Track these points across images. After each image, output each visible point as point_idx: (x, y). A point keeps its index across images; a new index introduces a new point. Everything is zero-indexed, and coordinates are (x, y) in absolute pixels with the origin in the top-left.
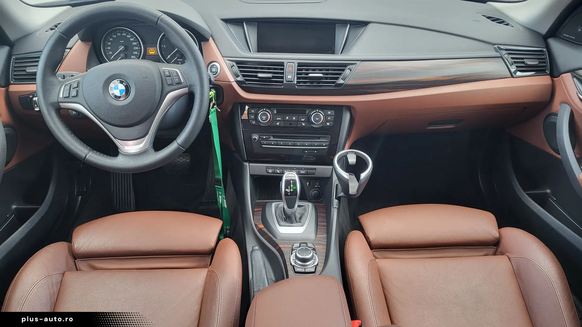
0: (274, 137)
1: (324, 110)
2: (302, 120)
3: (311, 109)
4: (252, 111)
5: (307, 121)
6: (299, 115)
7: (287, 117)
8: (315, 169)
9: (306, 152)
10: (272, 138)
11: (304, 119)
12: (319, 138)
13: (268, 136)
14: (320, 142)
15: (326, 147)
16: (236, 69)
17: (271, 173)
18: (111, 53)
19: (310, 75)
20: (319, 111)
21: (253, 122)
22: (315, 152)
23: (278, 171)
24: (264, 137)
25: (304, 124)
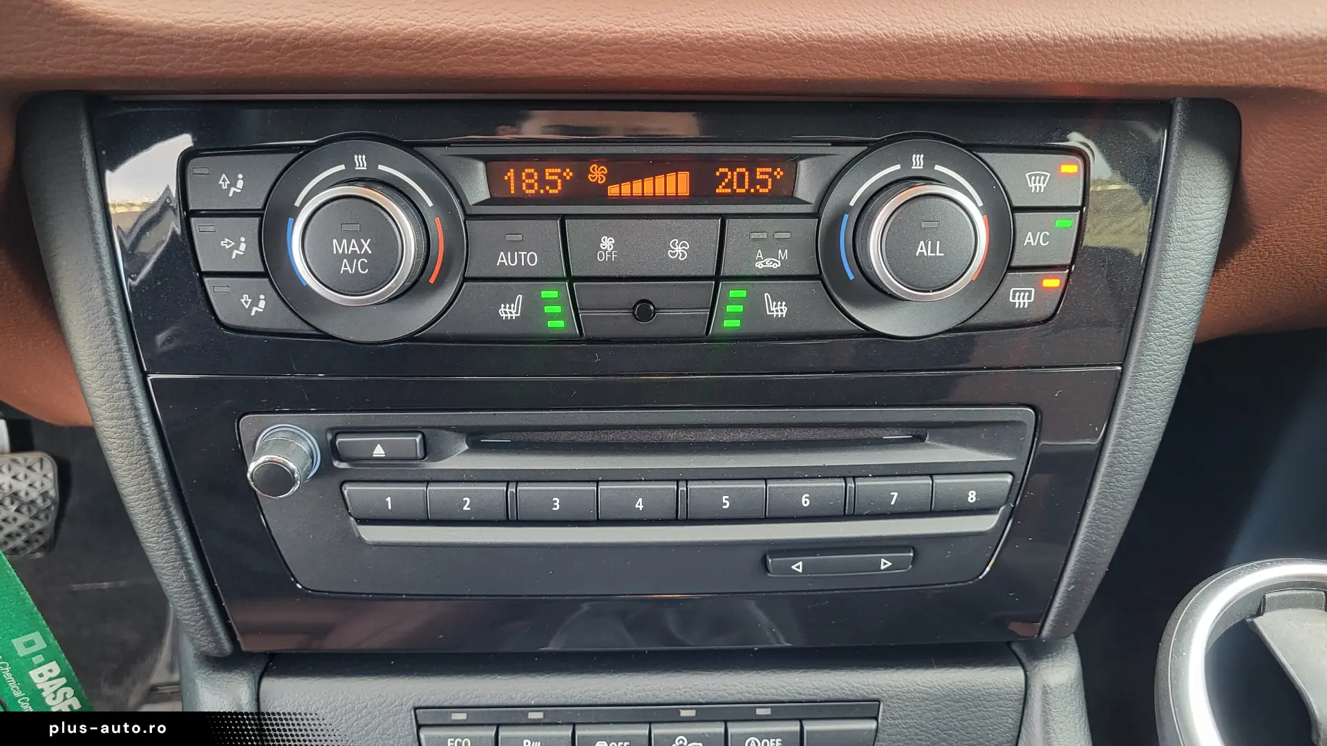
0: (478, 440)
1: (983, 155)
2: (765, 264)
3: (854, 151)
4: (224, 182)
5: (818, 277)
6: (724, 217)
7: (607, 243)
9: (798, 567)
10: (460, 459)
11: (784, 254)
12: (917, 434)
13: (412, 431)
14: (930, 471)
15: (987, 523)
20: (929, 163)
21: (246, 300)
22: (885, 564)
24: (379, 452)
25: (777, 309)
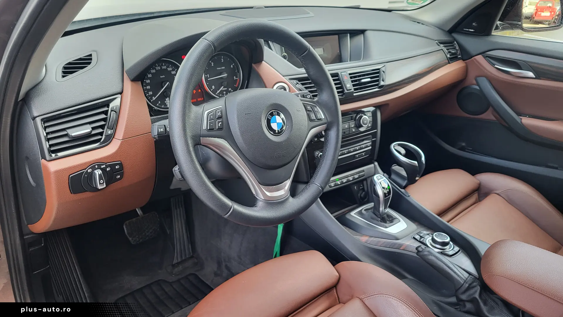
1: (365, 113)
2: (352, 126)
3: (356, 114)
5: (356, 127)
6: (349, 122)
8: (363, 171)
9: (357, 156)
11: (354, 125)
14: (366, 143)
15: (371, 147)
16: (300, 86)
17: (333, 187)
18: (151, 93)
19: (363, 81)
22: (364, 154)
23: (339, 183)
25: (354, 130)
